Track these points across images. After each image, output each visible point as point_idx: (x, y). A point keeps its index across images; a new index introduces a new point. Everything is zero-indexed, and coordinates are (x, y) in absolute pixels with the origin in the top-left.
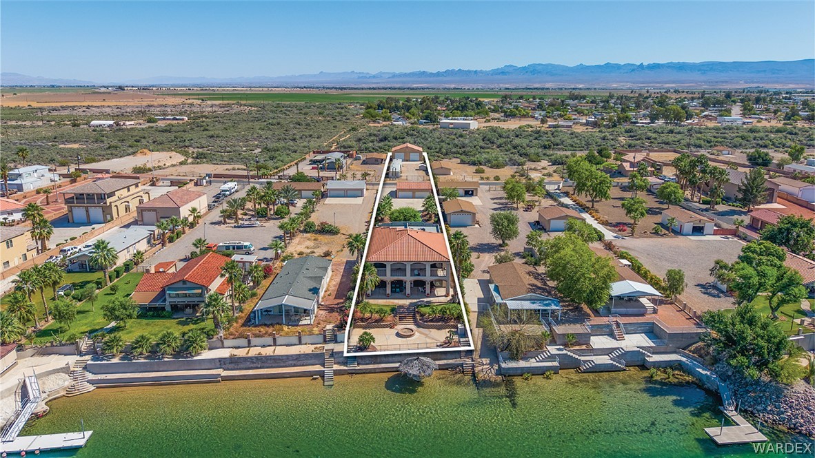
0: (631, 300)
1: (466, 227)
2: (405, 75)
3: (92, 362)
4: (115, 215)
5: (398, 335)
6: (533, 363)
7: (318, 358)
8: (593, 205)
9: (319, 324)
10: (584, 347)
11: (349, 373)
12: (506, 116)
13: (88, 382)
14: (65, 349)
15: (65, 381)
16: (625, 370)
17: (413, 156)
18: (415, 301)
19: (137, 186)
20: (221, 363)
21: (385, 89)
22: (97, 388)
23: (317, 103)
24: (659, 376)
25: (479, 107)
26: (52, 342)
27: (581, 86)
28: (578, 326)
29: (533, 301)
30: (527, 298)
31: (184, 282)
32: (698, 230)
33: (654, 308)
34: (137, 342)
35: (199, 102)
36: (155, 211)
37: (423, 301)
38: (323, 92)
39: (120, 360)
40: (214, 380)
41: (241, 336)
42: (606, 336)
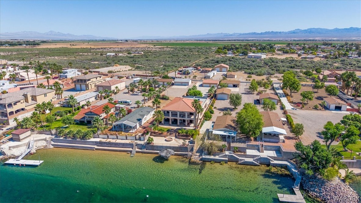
0: (274, 136)
1: (224, 100)
2: (246, 34)
3: (54, 138)
4: (90, 88)
5: (166, 140)
6: (217, 157)
7: (131, 145)
8: (291, 94)
9: (136, 133)
10: (243, 153)
11: (141, 153)
12: (284, 53)
13: (51, 145)
14: (47, 133)
15: (44, 143)
16: (259, 166)
17: (223, 69)
18: (180, 128)
19: (100, 77)
20: (96, 143)
21: (235, 40)
22: (54, 147)
23: (200, 47)
24: (273, 170)
25: (271, 48)
26: (43, 130)
27: (335, 39)
28: (243, 144)
29: (225, 131)
30: (223, 130)
31: (91, 112)
32: (338, 108)
33: (284, 140)
34: (69, 132)
35: (152, 46)
36: (103, 87)
37: (183, 128)
38: (206, 42)
39: (63, 138)
40: (92, 149)
41: (106, 134)
42: (256, 150)
